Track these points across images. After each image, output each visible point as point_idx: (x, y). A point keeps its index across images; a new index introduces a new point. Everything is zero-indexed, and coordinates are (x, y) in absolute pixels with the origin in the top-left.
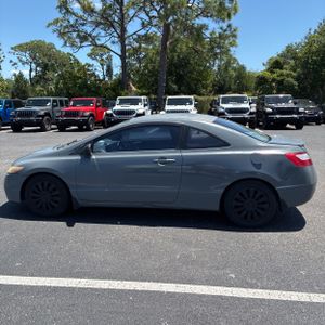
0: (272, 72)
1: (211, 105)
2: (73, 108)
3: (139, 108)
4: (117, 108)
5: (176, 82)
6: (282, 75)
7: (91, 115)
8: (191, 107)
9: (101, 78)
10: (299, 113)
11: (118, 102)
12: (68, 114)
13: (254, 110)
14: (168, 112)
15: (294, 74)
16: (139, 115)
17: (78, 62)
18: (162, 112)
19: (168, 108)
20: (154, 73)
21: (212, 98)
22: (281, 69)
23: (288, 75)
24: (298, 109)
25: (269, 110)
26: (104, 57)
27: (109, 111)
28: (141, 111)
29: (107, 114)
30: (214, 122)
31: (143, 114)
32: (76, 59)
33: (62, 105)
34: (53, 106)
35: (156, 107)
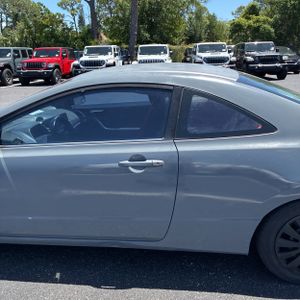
0: (248, 18)
1: (186, 54)
2: (36, 59)
3: (109, 58)
4: (85, 58)
5: (148, 30)
6: (258, 21)
7: (56, 67)
8: (165, 57)
9: (69, 26)
10: (282, 61)
11: (85, 52)
12: (30, 66)
13: (234, 59)
14: (140, 62)
15: (272, 20)
16: (108, 66)
17: (49, 12)
18: (135, 63)
19: (140, 57)
20: (125, 21)
21: (186, 47)
22: (257, 15)
23: (264, 22)
24: (281, 57)
25: (250, 59)
26: (75, 7)
27: (76, 62)
28: (111, 62)
29: (74, 66)
30: (239, 81)
31: (114, 64)
32: (47, 10)
33: (25, 56)
34: (15, 57)
35: (128, 57)
